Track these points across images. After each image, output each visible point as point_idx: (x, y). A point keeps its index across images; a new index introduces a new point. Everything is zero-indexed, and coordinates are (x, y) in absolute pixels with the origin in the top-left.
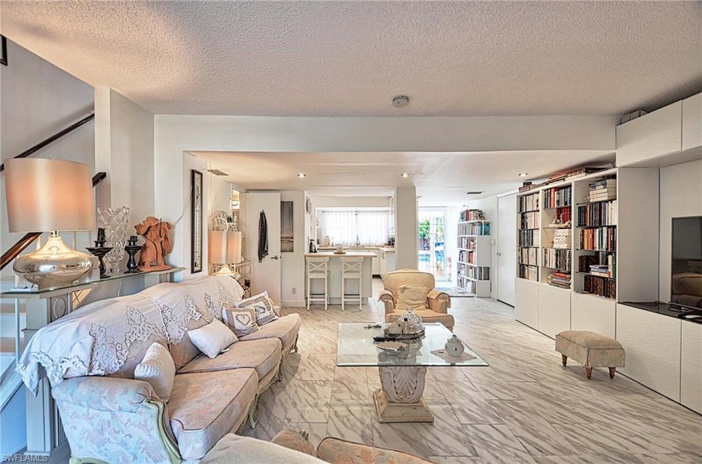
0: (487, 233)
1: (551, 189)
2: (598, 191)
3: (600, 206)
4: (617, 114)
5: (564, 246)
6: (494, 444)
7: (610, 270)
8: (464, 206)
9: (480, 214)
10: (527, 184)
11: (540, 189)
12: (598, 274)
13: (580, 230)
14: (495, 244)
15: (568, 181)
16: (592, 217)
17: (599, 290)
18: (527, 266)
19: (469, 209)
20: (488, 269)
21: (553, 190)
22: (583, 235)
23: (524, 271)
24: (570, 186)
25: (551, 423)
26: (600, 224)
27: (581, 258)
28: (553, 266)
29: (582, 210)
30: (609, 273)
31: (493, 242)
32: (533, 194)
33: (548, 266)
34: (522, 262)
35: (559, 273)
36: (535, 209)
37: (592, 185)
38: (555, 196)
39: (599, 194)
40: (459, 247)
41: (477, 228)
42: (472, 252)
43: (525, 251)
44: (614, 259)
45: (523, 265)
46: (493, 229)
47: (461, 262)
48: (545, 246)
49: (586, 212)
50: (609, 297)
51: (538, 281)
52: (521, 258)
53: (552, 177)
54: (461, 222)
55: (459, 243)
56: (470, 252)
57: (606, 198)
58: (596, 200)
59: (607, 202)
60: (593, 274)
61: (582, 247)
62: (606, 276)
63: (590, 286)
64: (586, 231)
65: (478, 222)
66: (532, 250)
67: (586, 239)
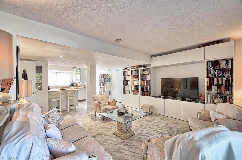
0: (110, 81)
1: (133, 70)
2: (146, 72)
3: (146, 75)
4: (151, 55)
5: (137, 85)
6: (150, 133)
7: (149, 90)
8: (101, 73)
9: (108, 76)
10: (126, 68)
11: (130, 70)
12: (146, 91)
13: (141, 81)
14: (112, 85)
15: (138, 69)
16: (144, 78)
17: (145, 95)
18: (126, 90)
19: (104, 74)
20: (110, 92)
21: (134, 71)
22: (142, 82)
23: (125, 92)
24: (139, 70)
25: (153, 125)
26: (146, 79)
27: (141, 87)
28: (134, 90)
29: (141, 76)
30: (149, 91)
31: (112, 84)
32: (128, 71)
33: (132, 90)
34: (124, 89)
35: (136, 91)
36: (128, 75)
37: (144, 70)
38: (134, 72)
39: (146, 73)
40: (99, 86)
41: (107, 80)
42: (105, 87)
43: (125, 86)
44: (150, 87)
45: (125, 90)
46: (111, 80)
47: (100, 91)
48: (132, 85)
49: (142, 76)
50: (148, 96)
51: (129, 94)
52: (124, 88)
53: (133, 67)
54: (101, 78)
55: (99, 84)
56: (104, 87)
57: (147, 74)
58: (145, 74)
59: (148, 74)
60: (145, 91)
61: (142, 85)
62: (148, 91)
63: (143, 94)
64: (143, 81)
65: (107, 78)
66: (127, 86)
67: (143, 83)
